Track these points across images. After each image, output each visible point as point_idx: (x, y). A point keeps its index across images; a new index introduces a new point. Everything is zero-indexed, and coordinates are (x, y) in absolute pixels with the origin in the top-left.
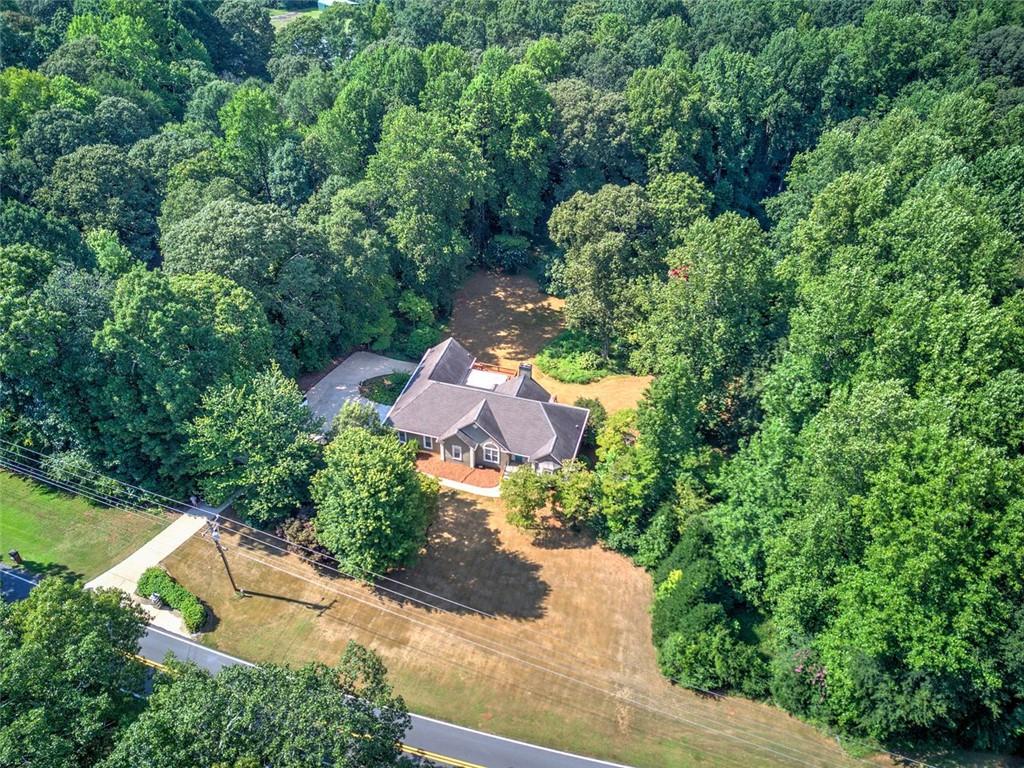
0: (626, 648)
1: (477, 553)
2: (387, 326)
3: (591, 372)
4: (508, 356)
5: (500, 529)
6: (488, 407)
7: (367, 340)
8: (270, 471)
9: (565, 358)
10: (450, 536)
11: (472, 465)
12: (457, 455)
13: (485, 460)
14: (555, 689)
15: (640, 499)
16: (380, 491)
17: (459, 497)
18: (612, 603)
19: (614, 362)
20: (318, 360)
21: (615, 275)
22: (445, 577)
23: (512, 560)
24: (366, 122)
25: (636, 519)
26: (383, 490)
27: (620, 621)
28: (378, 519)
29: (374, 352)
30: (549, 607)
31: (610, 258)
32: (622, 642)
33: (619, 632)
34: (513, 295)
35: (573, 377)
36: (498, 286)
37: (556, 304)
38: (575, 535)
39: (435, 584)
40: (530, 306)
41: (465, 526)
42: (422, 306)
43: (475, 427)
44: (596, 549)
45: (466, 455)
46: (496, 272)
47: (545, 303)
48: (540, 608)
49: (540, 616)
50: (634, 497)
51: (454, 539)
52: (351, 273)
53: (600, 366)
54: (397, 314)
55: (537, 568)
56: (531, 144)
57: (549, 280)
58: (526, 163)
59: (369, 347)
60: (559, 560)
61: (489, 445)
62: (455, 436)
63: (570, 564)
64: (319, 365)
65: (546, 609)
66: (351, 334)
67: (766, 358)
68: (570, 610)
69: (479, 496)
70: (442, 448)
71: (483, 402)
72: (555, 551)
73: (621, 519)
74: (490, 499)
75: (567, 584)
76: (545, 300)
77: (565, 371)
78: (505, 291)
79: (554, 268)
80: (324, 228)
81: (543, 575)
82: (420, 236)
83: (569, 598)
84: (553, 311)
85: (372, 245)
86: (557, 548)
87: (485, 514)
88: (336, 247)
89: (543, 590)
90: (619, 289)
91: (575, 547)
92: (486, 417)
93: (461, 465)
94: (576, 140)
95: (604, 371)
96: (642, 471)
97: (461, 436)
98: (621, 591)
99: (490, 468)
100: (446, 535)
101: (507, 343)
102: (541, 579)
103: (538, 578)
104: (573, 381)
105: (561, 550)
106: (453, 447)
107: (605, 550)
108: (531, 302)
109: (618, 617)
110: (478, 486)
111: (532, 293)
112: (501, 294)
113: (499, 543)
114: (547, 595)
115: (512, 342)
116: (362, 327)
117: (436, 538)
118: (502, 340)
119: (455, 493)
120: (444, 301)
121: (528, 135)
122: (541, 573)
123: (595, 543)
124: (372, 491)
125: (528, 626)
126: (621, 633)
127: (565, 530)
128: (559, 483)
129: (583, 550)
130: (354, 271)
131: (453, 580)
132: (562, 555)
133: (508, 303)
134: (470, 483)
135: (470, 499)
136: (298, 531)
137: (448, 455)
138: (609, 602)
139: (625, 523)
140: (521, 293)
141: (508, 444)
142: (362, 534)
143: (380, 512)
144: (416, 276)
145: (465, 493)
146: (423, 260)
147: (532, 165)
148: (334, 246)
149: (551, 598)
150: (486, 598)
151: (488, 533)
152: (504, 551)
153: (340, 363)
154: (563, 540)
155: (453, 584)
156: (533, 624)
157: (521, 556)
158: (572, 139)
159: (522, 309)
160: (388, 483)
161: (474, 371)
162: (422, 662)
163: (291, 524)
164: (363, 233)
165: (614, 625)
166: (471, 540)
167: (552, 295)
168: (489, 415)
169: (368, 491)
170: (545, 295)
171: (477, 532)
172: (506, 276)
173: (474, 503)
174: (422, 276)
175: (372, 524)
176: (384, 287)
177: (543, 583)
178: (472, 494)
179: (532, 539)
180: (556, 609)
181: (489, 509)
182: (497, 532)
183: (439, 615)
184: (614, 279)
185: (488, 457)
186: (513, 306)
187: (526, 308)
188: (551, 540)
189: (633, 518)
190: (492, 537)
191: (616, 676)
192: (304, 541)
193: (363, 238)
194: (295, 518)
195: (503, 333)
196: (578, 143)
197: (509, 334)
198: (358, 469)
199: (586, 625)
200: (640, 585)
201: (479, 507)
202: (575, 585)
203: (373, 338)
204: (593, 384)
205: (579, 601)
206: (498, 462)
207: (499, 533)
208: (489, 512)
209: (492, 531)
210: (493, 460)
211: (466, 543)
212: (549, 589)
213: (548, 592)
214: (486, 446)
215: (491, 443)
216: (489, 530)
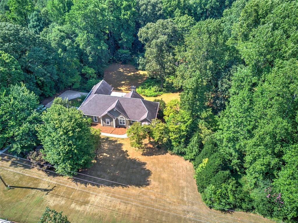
0: (187, 195)
1: (118, 160)
2: (77, 78)
3: (157, 93)
4: (126, 89)
5: (128, 150)
6: (119, 102)
7: (70, 84)
8: (19, 129)
9: (147, 89)
10: (107, 155)
11: (114, 126)
12: (108, 123)
13: (120, 124)
14: (159, 217)
15: (185, 131)
16: (69, 131)
17: (109, 139)
18: (178, 176)
19: (165, 89)
20: (50, 92)
21: (165, 52)
22: (105, 172)
23: (134, 162)
24: (66, 8)
25: (184, 140)
26: (71, 130)
27: (183, 183)
28: (70, 145)
29: (74, 90)
30: (152, 180)
31: (163, 45)
32: (185, 192)
33: (183, 188)
34: (126, 70)
35: (151, 95)
36: (120, 68)
37: (142, 73)
38: (159, 150)
39: (101, 175)
40: (132, 73)
41: (113, 150)
42: (91, 71)
43: (115, 110)
44: (168, 155)
45: (112, 122)
46: (119, 63)
47: (138, 73)
48: (148, 181)
49: (148, 185)
50: (183, 131)
51: (108, 156)
52: (61, 55)
53: (160, 91)
54: (83, 75)
55: (144, 164)
56: (129, 13)
57: (139, 64)
58: (127, 21)
59: (71, 88)
60: (154, 160)
61: (121, 118)
62: (107, 114)
63: (158, 161)
64: (51, 95)
65: (150, 181)
66: (63, 81)
67: (227, 74)
68: (161, 180)
69: (119, 138)
70: (101, 120)
71: (118, 100)
72: (151, 157)
73: (178, 141)
74: (123, 139)
75: (158, 169)
76: (138, 71)
77: (147, 93)
78: (123, 69)
79: (140, 60)
80: (49, 38)
81: (148, 167)
82: (88, 43)
83: (160, 175)
84: (141, 75)
85: (69, 45)
86: (152, 155)
87: (121, 145)
88: (54, 45)
89: (148, 173)
90: (167, 57)
91: (159, 155)
92: (119, 106)
93: (110, 127)
94: (144, 12)
95: (162, 92)
96: (185, 119)
97: (109, 114)
98: (181, 170)
99: (122, 127)
100: (105, 154)
101: (125, 85)
102: (147, 169)
103: (146, 168)
104: (151, 96)
105: (154, 156)
106: (106, 119)
107: (172, 154)
108: (133, 72)
109: (181, 181)
110: (117, 134)
111: (133, 69)
112: (121, 70)
113: (128, 156)
114: (150, 175)
115: (127, 85)
116: (67, 79)
117: (100, 156)
118: (123, 84)
119: (108, 138)
120: (100, 71)
121: (127, 11)
122: (146, 166)
123: (167, 152)
124: (65, 131)
125: (143, 189)
126: (184, 188)
127: (155, 148)
128: (151, 128)
129: (162, 155)
130: (62, 54)
131: (109, 173)
132: (155, 158)
133: (124, 73)
134: (114, 133)
135: (114, 139)
136: (36, 156)
137: (104, 123)
138: (177, 176)
139: (180, 143)
140: (128, 69)
141: (129, 116)
143: (71, 142)
144: (88, 60)
145: (112, 137)
146: (90, 53)
147: (130, 21)
148: (53, 45)
149: (152, 176)
150: (124, 179)
151: (123, 152)
152: (130, 159)
153: (60, 94)
154: (154, 152)
155: (109, 174)
156: (145, 188)
157: (137, 160)
158: (143, 12)
159: (130, 74)
161: (113, 92)
162: (96, 211)
163: (32, 153)
164: (65, 41)
165: (181, 185)
166: (116, 155)
167: (140, 70)
168: (120, 105)
169: (63, 131)
170: (137, 70)
171: (118, 152)
172: (123, 65)
173: (116, 141)
174: (90, 59)
175: (67, 148)
176: (75, 63)
177: (148, 170)
179: (142, 153)
180: (155, 181)
181: (122, 143)
182: (127, 151)
183: (103, 188)
184: (164, 53)
185: (121, 123)
186: (126, 74)
187: (131, 74)
188: (149, 152)
189: (183, 140)
190: (125, 154)
191: (185, 208)
192: (39, 160)
193: (65, 42)
194: (35, 151)
195: (123, 82)
196: (145, 13)
197: (126, 82)
198: (57, 121)
199: (168, 186)
200: (188, 167)
201: (118, 142)
202: (162, 170)
203: (73, 83)
204: (158, 97)
205: (164, 176)
206: (125, 125)
207: (128, 151)
208: (123, 144)
209: (125, 151)
210: (123, 124)
211: (114, 157)
212: (151, 172)
213: (150, 174)
214: (120, 118)
215: (122, 116)
216: (123, 151)
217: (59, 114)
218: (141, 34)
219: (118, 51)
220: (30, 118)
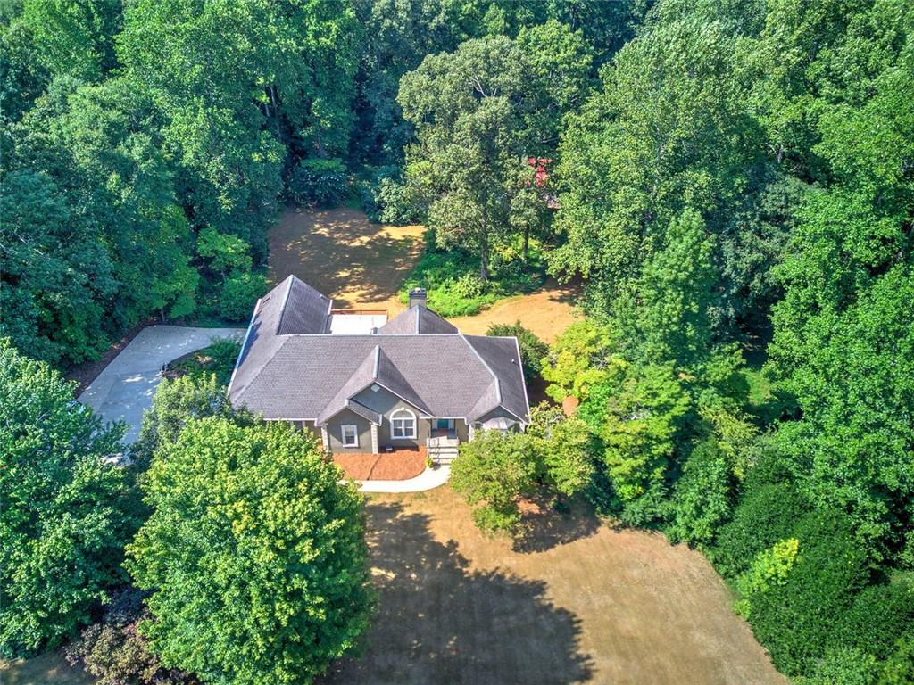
1: (437, 589)
2: (186, 281)
3: (477, 298)
4: (362, 299)
5: (455, 540)
6: (385, 355)
7: (161, 304)
9: (436, 289)
10: (383, 572)
11: (375, 450)
12: (350, 440)
13: (393, 437)
15: (666, 441)
17: (370, 503)
18: (678, 616)
19: (497, 284)
20: (88, 345)
21: (503, 153)
22: (401, 649)
23: (495, 585)
24: (97, 19)
25: (664, 473)
27: (710, 645)
29: (173, 322)
30: (592, 652)
31: (494, 132)
33: (715, 664)
34: (339, 230)
35: (458, 309)
36: (317, 223)
37: (397, 233)
38: (566, 519)
39: (392, 668)
40: (366, 239)
41: (400, 548)
42: (232, 246)
43: (375, 389)
44: (604, 531)
45: (365, 436)
46: (308, 208)
47: (383, 234)
48: (579, 659)
50: (660, 442)
51: (391, 575)
52: (119, 197)
53: (484, 291)
54: (200, 262)
55: (539, 587)
56: (335, 27)
57: (380, 207)
58: (331, 54)
59: (164, 317)
60: (565, 564)
61: (401, 414)
62: (346, 410)
63: (583, 565)
64: (91, 352)
66: (135, 295)
67: (753, 216)
69: (401, 495)
70: (324, 433)
71: (377, 348)
72: (552, 552)
73: (640, 478)
74: (420, 495)
75: (597, 602)
76: (381, 230)
77: (443, 304)
78: (328, 227)
79: (384, 190)
80: (61, 136)
81: (557, 597)
82: (215, 142)
83: (611, 625)
84: (397, 241)
85: (145, 157)
86: (553, 546)
87: (420, 521)
88: (87, 160)
90: (513, 172)
91: (576, 538)
92: (387, 370)
93: (358, 454)
94: (388, 22)
95: (490, 297)
97: (355, 408)
98: (676, 590)
99: (403, 448)
100: (375, 571)
101: (354, 284)
102: (556, 606)
103: (551, 605)
104: (460, 314)
105: (559, 547)
106: (343, 427)
107: (617, 529)
108: (365, 235)
109: (698, 636)
110: (394, 479)
111: (361, 225)
112: (324, 231)
113: (465, 563)
114: (577, 631)
115: (361, 283)
116: (148, 285)
118: (344, 283)
120: (258, 240)
121: (326, 19)
122: (549, 594)
123: (599, 524)
124: (280, 543)
126: (720, 665)
127: (549, 515)
129: (588, 539)
130: (124, 194)
131: (418, 651)
132: (566, 556)
133: (337, 239)
134: (381, 477)
135: (389, 502)
136: (112, 648)
137: (335, 442)
138: (672, 615)
139: (645, 484)
140: (347, 226)
141: (429, 405)
142: (265, 635)
144: (217, 205)
145: (378, 494)
146: (223, 181)
147: (338, 59)
148: (83, 158)
149: (587, 635)
150: (486, 667)
151: (438, 551)
152: (477, 574)
153: (124, 346)
154: (553, 530)
155: (422, 658)
157: (508, 576)
158: (383, 21)
159: (357, 244)
160: (309, 517)
161: (335, 316)
164: (129, 141)
165: (703, 653)
166: (419, 569)
167: (388, 223)
168: (388, 365)
170: (379, 224)
171: (422, 552)
172: (322, 211)
173: (396, 508)
174: (226, 203)
175: (284, 611)
176: (172, 222)
177: (561, 611)
178: (390, 494)
179: (511, 543)
180: (604, 654)
181: (425, 512)
182: (453, 544)
184: (504, 159)
185: (398, 432)
186: (343, 242)
187: (362, 242)
188: (536, 539)
189: (658, 473)
190: (447, 554)
192: (131, 666)
193: (129, 148)
194: (103, 622)
195: (343, 274)
196: (391, 24)
197: (352, 274)
198: (239, 506)
199: (661, 667)
200: (695, 572)
201: (408, 512)
202: (610, 601)
203: (171, 299)
204: (484, 312)
205: (629, 627)
206: (414, 437)
207: (457, 545)
208: (427, 516)
209: (445, 545)
210: (406, 435)
211: (414, 576)
212: (575, 619)
213: (576, 626)
214: (394, 417)
215: (402, 409)
216: (440, 544)
217: (233, 466)
218: (412, 95)
219: (304, 163)
220: (73, 489)
